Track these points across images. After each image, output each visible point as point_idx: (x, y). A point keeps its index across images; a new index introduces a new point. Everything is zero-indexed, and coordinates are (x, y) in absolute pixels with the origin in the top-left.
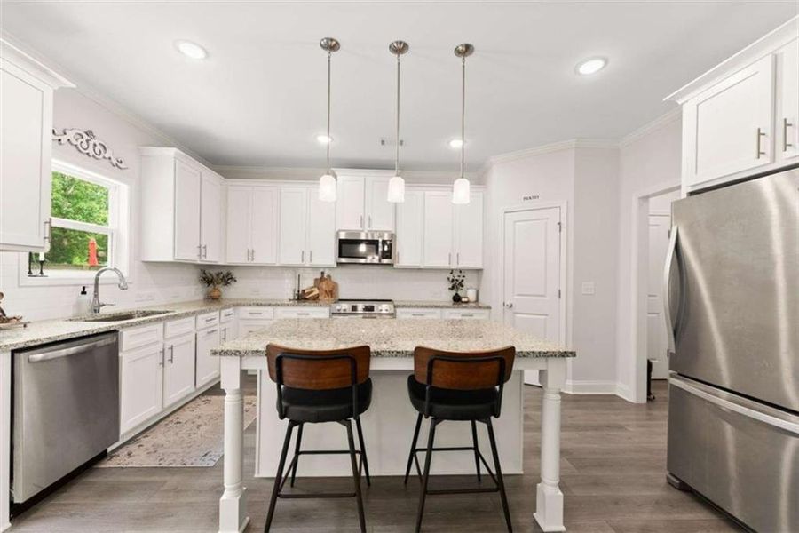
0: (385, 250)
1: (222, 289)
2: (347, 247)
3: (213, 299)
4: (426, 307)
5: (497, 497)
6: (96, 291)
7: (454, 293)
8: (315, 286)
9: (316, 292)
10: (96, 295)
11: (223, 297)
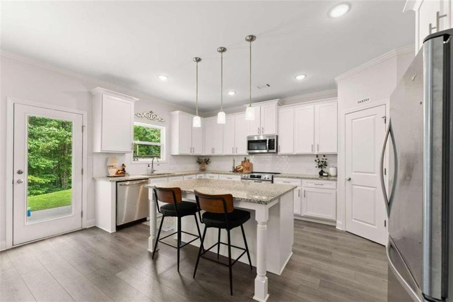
0: (271, 144)
1: (206, 166)
2: (252, 144)
3: (203, 170)
4: (291, 178)
5: (227, 269)
6: (152, 165)
7: (320, 170)
8: (241, 165)
9: (242, 168)
10: (152, 167)
11: (207, 169)
